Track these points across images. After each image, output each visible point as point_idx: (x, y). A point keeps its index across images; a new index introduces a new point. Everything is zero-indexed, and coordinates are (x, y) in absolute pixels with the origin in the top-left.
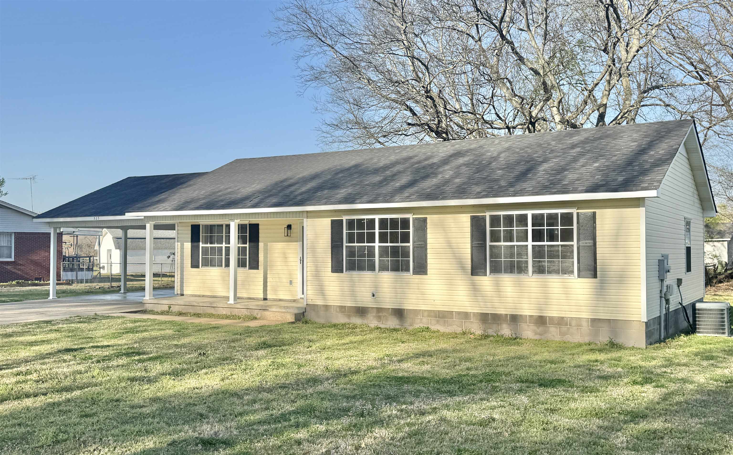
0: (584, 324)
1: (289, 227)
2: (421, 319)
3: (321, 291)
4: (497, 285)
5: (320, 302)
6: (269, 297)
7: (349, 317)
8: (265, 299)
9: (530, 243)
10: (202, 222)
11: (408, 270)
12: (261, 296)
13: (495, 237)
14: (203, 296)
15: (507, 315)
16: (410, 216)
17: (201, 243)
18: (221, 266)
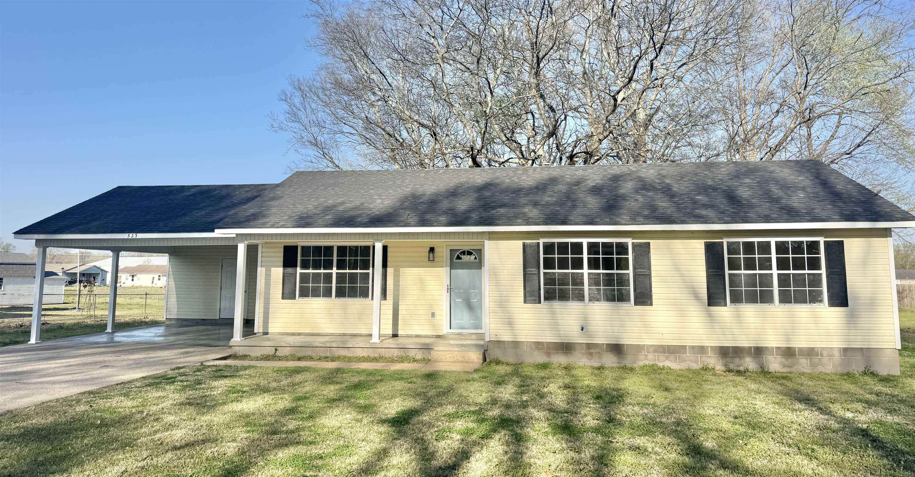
0: (837, 354)
1: (432, 250)
2: (646, 356)
3: (510, 323)
4: (738, 317)
5: (506, 337)
6: (400, 332)
7: (548, 354)
8: (395, 336)
9: (775, 272)
10: (301, 243)
11: (629, 300)
12: (390, 332)
13: (734, 265)
15: (750, 348)
16: (630, 242)
17: (298, 269)
18: (330, 295)
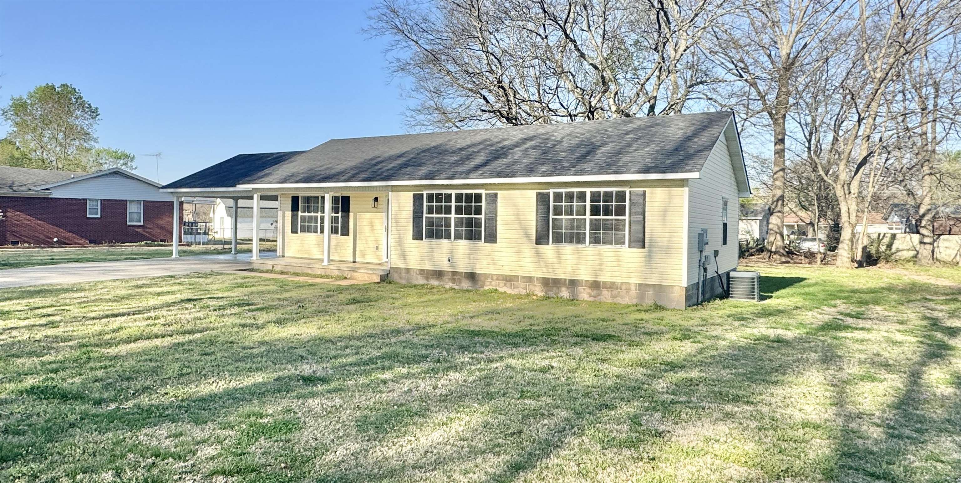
0: (633, 288)
1: (376, 199)
2: (491, 282)
3: (403, 256)
4: (559, 254)
5: (402, 266)
6: (358, 260)
7: (427, 279)
8: (354, 262)
9: (588, 217)
10: (301, 194)
11: (480, 239)
12: (351, 259)
13: (557, 211)
14: (301, 258)
15: (565, 280)
16: (483, 192)
17: (299, 212)
18: (317, 232)
